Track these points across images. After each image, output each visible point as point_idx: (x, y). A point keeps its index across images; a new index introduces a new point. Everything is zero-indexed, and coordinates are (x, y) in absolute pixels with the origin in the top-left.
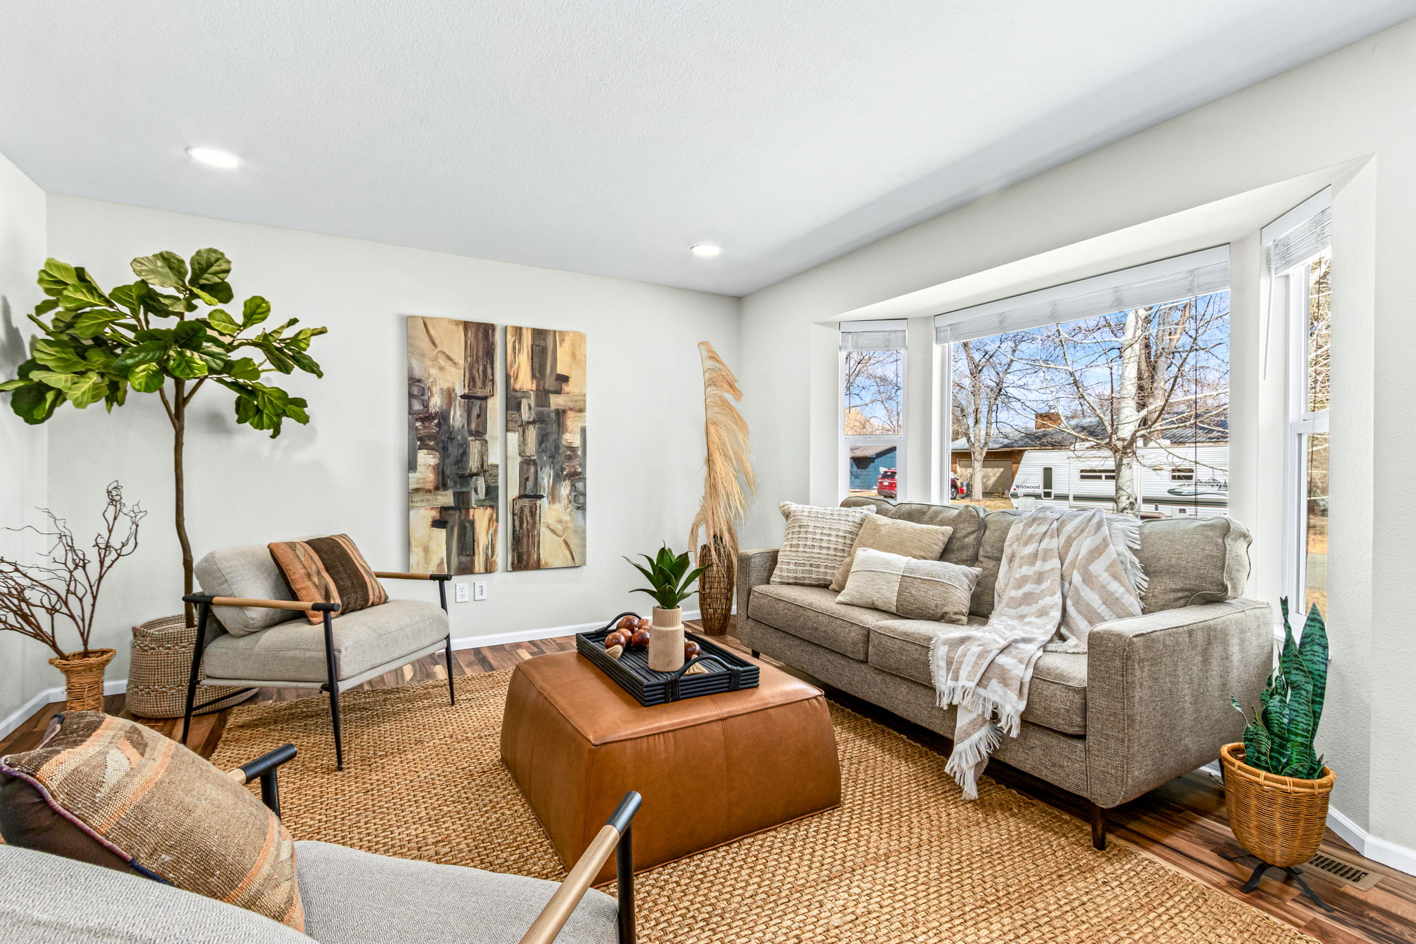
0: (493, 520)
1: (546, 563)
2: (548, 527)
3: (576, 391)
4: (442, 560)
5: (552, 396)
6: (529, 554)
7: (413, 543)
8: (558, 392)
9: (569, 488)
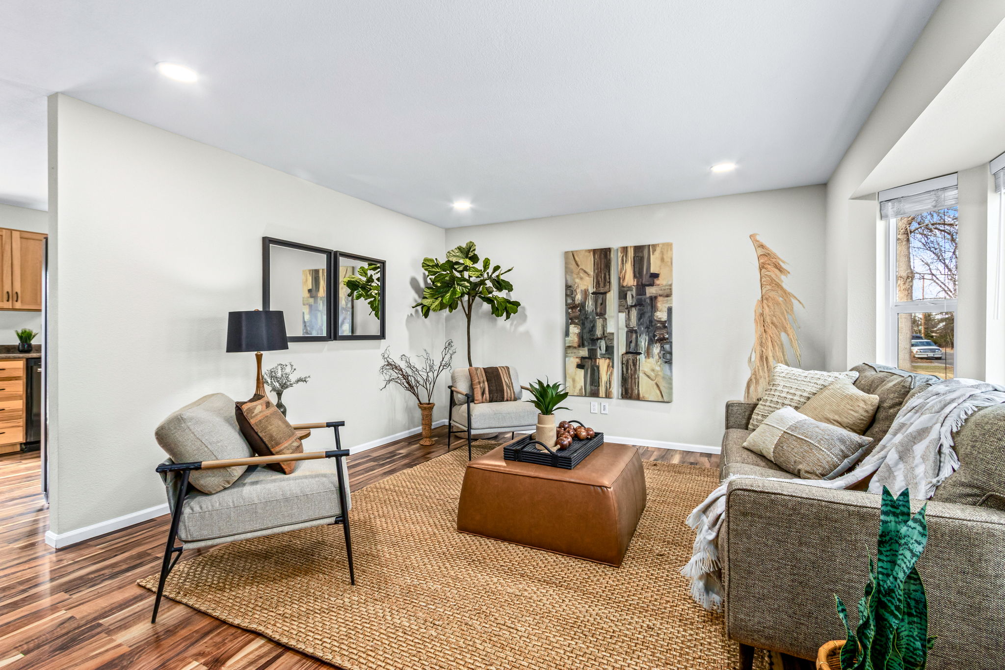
0: (611, 366)
1: (643, 397)
2: (645, 374)
3: (664, 283)
4: (582, 387)
5: (647, 288)
6: (632, 390)
7: (567, 376)
8: (652, 285)
9: (659, 348)
